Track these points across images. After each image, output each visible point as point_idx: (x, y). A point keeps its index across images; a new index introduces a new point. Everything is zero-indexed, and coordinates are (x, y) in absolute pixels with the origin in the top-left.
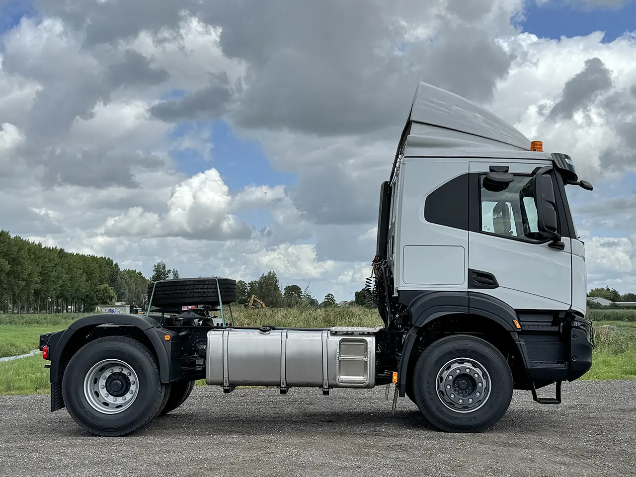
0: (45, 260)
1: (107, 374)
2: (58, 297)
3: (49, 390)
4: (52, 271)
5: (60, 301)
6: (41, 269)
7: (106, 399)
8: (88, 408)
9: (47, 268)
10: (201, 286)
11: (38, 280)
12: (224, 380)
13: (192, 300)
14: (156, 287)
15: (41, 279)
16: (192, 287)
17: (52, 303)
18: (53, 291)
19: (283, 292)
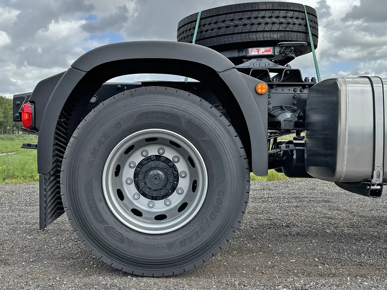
0: (6, 105)
1: (137, 158)
2: (13, 127)
3: (37, 185)
4: (10, 111)
5: (15, 128)
6: (4, 110)
7: (135, 202)
8: (111, 222)
9: (7, 109)
10: (282, 13)
11: (2, 116)
12: (375, 173)
13: (267, 36)
14: (201, 19)
15: (4, 115)
16: (268, 14)
17: (10, 130)
18: (10, 122)
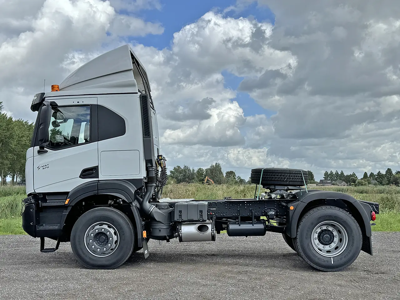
19: (225, 175)
